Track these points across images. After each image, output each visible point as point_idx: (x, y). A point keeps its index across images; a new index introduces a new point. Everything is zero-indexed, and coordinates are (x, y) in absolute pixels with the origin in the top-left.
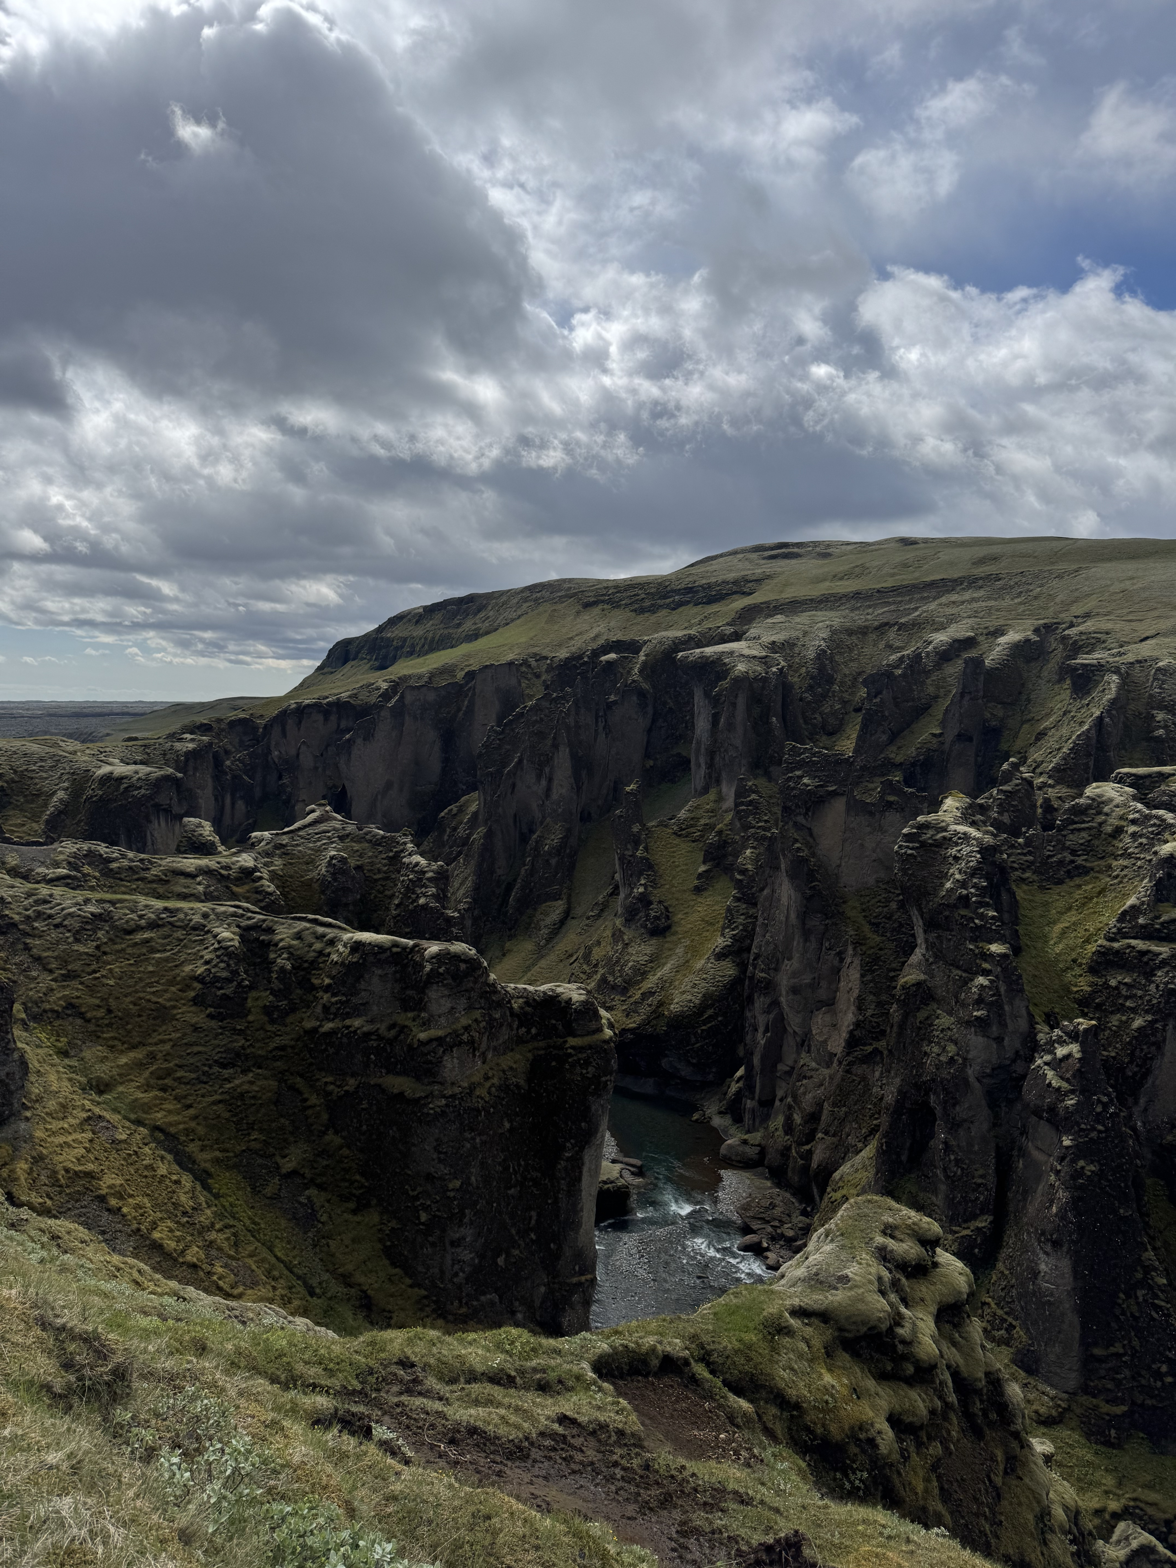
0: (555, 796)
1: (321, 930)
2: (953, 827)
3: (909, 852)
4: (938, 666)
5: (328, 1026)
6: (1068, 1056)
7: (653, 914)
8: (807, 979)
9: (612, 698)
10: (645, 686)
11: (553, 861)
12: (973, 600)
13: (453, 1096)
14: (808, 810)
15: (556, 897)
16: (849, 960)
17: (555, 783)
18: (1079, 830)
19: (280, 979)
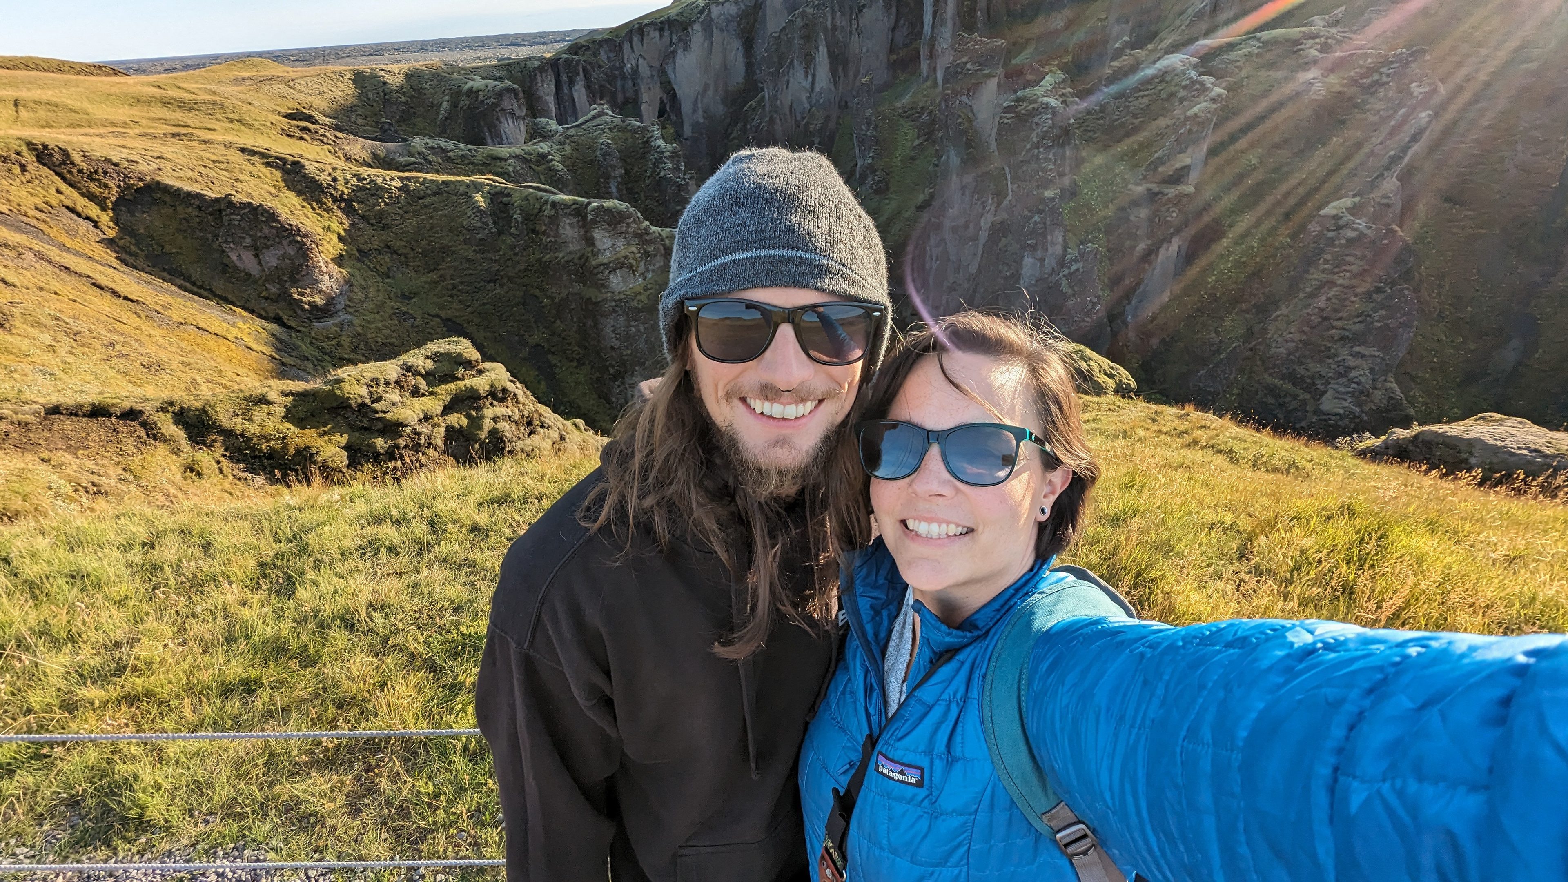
0: (817, 89)
1: (540, 194)
2: (1041, 99)
3: (1006, 121)
5: (547, 257)
7: (877, 179)
8: (961, 221)
9: (863, 2)
14: (969, 90)
16: (988, 208)
17: (817, 79)
19: (517, 228)
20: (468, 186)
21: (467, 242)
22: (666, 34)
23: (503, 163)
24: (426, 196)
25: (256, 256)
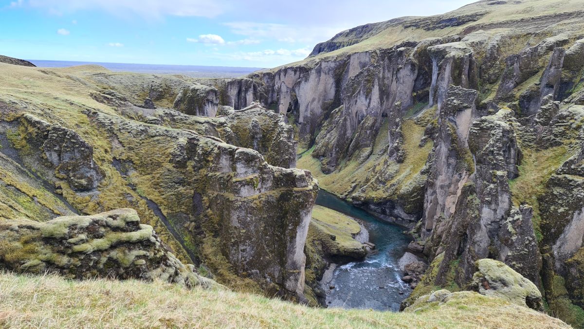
0: (371, 106)
2: (496, 122)
3: (474, 131)
4: (546, 53)
5: (210, 174)
6: (518, 219)
7: (399, 154)
8: (447, 183)
9: (400, 66)
10: (416, 61)
11: (368, 132)
12: (576, 23)
13: (244, 202)
14: (454, 114)
15: (367, 146)
16: (463, 177)
17: (372, 101)
18: (560, 126)
19: (198, 157)
20: (178, 134)
21: (170, 161)
22: (298, 73)
23: (201, 125)
24: (156, 136)
25: (59, 155)
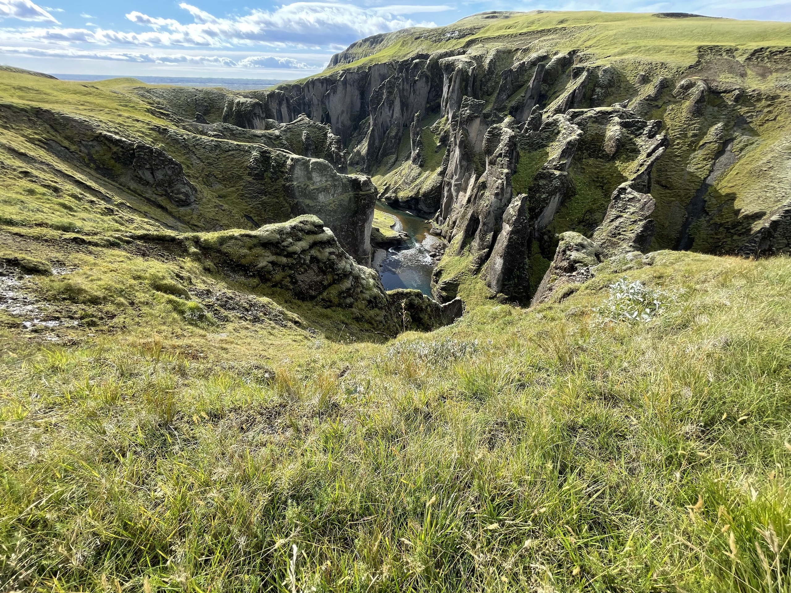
0: (394, 117)
1: (284, 154)
2: (504, 129)
4: (531, 68)
5: (288, 184)
6: (517, 205)
7: (421, 160)
8: (459, 182)
9: (416, 78)
10: (429, 74)
11: (393, 141)
12: (553, 39)
13: (322, 206)
14: (467, 123)
15: (392, 153)
16: (472, 176)
17: (395, 112)
18: (547, 131)
19: (273, 169)
20: (249, 147)
21: (249, 174)
22: (325, 85)
24: (229, 150)
25: (152, 173)
